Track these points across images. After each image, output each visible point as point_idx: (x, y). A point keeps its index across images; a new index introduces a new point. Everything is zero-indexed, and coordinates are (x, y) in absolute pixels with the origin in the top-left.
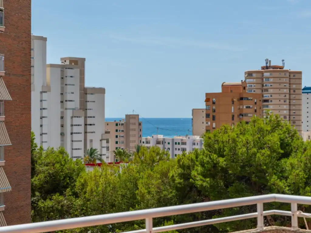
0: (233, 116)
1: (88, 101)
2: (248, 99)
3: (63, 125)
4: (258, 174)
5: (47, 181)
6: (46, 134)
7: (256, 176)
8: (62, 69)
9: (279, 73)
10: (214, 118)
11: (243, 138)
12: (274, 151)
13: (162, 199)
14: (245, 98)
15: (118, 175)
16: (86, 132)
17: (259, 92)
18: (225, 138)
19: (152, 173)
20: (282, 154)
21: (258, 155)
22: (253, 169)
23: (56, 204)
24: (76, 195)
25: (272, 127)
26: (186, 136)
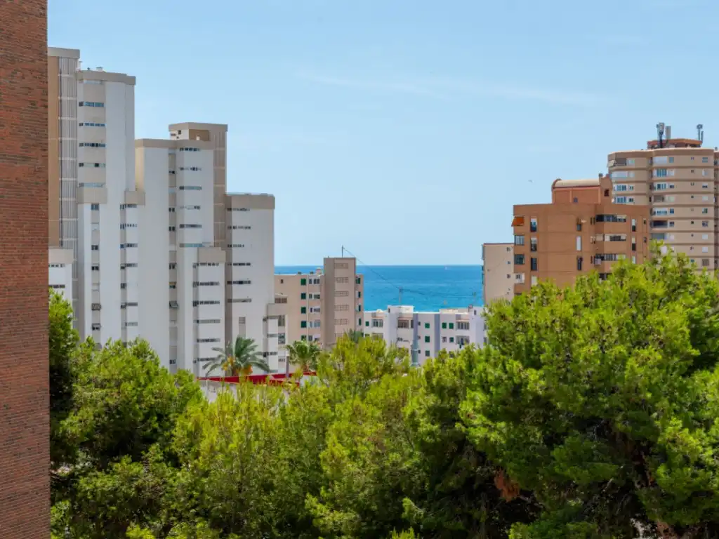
0: (580, 260)
1: (234, 228)
2: (615, 219)
3: (175, 283)
4: (630, 413)
5: (103, 425)
6: (135, 304)
7: (626, 418)
8: (171, 151)
9: (690, 157)
10: (534, 265)
11: (590, 318)
12: (675, 352)
13: (387, 472)
14: (608, 216)
15: (281, 410)
16: (229, 301)
17: (642, 201)
18: (543, 317)
19: (363, 406)
20: (695, 358)
21: (631, 362)
22: (616, 400)
23: (122, 484)
24: (174, 461)
25: (669, 287)
26: (469, 308)
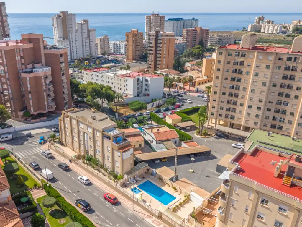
1: (90, 34)
3: (83, 43)
6: (78, 46)
8: (81, 25)
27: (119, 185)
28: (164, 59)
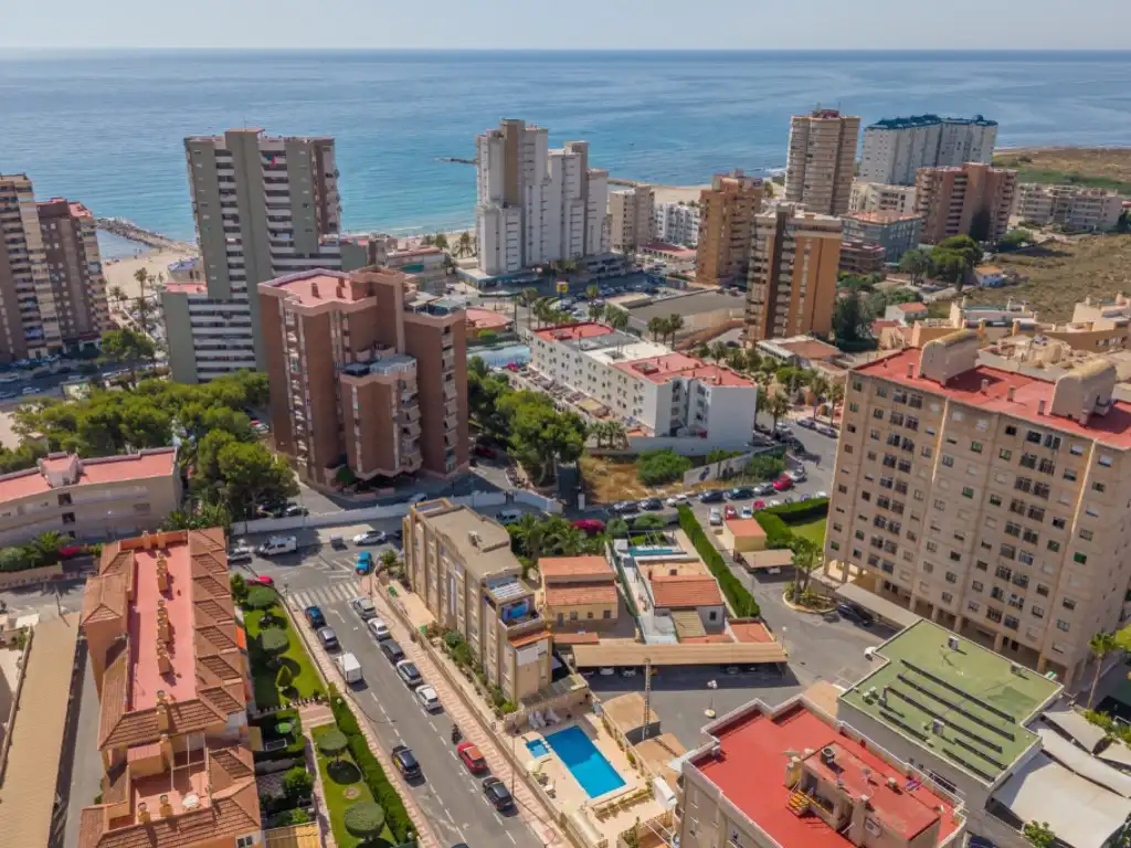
1: (589, 187)
27: (500, 726)
28: (802, 300)
